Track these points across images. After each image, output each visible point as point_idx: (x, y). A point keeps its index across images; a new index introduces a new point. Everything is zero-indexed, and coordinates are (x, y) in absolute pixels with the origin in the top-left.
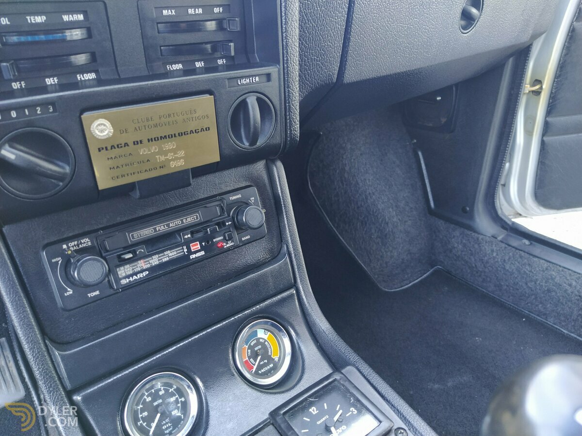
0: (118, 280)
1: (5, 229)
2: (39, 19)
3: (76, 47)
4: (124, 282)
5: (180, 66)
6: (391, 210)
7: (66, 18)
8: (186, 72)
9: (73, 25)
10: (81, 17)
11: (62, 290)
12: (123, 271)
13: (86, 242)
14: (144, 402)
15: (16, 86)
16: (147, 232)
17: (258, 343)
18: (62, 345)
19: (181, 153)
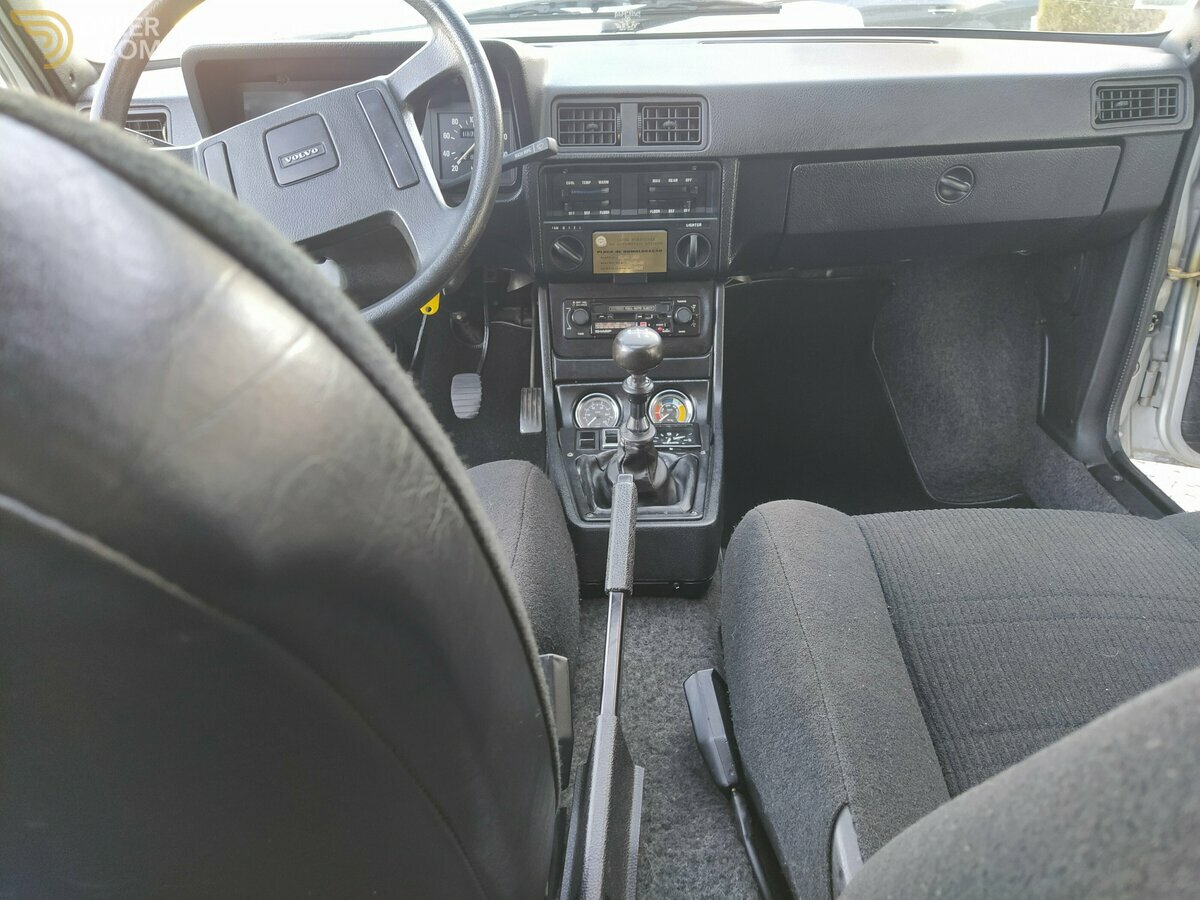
0: (594, 329)
1: (550, 285)
2: (588, 183)
3: (605, 196)
4: (597, 331)
5: (658, 211)
6: (973, 400)
7: (600, 182)
8: (662, 215)
9: (604, 186)
10: (607, 182)
11: (567, 326)
12: (599, 325)
13: (585, 303)
14: (591, 409)
15: (570, 213)
16: (619, 308)
17: (671, 407)
18: (558, 356)
19: (642, 263)
